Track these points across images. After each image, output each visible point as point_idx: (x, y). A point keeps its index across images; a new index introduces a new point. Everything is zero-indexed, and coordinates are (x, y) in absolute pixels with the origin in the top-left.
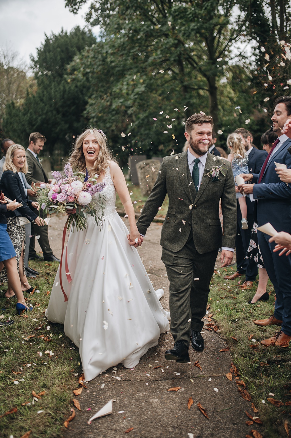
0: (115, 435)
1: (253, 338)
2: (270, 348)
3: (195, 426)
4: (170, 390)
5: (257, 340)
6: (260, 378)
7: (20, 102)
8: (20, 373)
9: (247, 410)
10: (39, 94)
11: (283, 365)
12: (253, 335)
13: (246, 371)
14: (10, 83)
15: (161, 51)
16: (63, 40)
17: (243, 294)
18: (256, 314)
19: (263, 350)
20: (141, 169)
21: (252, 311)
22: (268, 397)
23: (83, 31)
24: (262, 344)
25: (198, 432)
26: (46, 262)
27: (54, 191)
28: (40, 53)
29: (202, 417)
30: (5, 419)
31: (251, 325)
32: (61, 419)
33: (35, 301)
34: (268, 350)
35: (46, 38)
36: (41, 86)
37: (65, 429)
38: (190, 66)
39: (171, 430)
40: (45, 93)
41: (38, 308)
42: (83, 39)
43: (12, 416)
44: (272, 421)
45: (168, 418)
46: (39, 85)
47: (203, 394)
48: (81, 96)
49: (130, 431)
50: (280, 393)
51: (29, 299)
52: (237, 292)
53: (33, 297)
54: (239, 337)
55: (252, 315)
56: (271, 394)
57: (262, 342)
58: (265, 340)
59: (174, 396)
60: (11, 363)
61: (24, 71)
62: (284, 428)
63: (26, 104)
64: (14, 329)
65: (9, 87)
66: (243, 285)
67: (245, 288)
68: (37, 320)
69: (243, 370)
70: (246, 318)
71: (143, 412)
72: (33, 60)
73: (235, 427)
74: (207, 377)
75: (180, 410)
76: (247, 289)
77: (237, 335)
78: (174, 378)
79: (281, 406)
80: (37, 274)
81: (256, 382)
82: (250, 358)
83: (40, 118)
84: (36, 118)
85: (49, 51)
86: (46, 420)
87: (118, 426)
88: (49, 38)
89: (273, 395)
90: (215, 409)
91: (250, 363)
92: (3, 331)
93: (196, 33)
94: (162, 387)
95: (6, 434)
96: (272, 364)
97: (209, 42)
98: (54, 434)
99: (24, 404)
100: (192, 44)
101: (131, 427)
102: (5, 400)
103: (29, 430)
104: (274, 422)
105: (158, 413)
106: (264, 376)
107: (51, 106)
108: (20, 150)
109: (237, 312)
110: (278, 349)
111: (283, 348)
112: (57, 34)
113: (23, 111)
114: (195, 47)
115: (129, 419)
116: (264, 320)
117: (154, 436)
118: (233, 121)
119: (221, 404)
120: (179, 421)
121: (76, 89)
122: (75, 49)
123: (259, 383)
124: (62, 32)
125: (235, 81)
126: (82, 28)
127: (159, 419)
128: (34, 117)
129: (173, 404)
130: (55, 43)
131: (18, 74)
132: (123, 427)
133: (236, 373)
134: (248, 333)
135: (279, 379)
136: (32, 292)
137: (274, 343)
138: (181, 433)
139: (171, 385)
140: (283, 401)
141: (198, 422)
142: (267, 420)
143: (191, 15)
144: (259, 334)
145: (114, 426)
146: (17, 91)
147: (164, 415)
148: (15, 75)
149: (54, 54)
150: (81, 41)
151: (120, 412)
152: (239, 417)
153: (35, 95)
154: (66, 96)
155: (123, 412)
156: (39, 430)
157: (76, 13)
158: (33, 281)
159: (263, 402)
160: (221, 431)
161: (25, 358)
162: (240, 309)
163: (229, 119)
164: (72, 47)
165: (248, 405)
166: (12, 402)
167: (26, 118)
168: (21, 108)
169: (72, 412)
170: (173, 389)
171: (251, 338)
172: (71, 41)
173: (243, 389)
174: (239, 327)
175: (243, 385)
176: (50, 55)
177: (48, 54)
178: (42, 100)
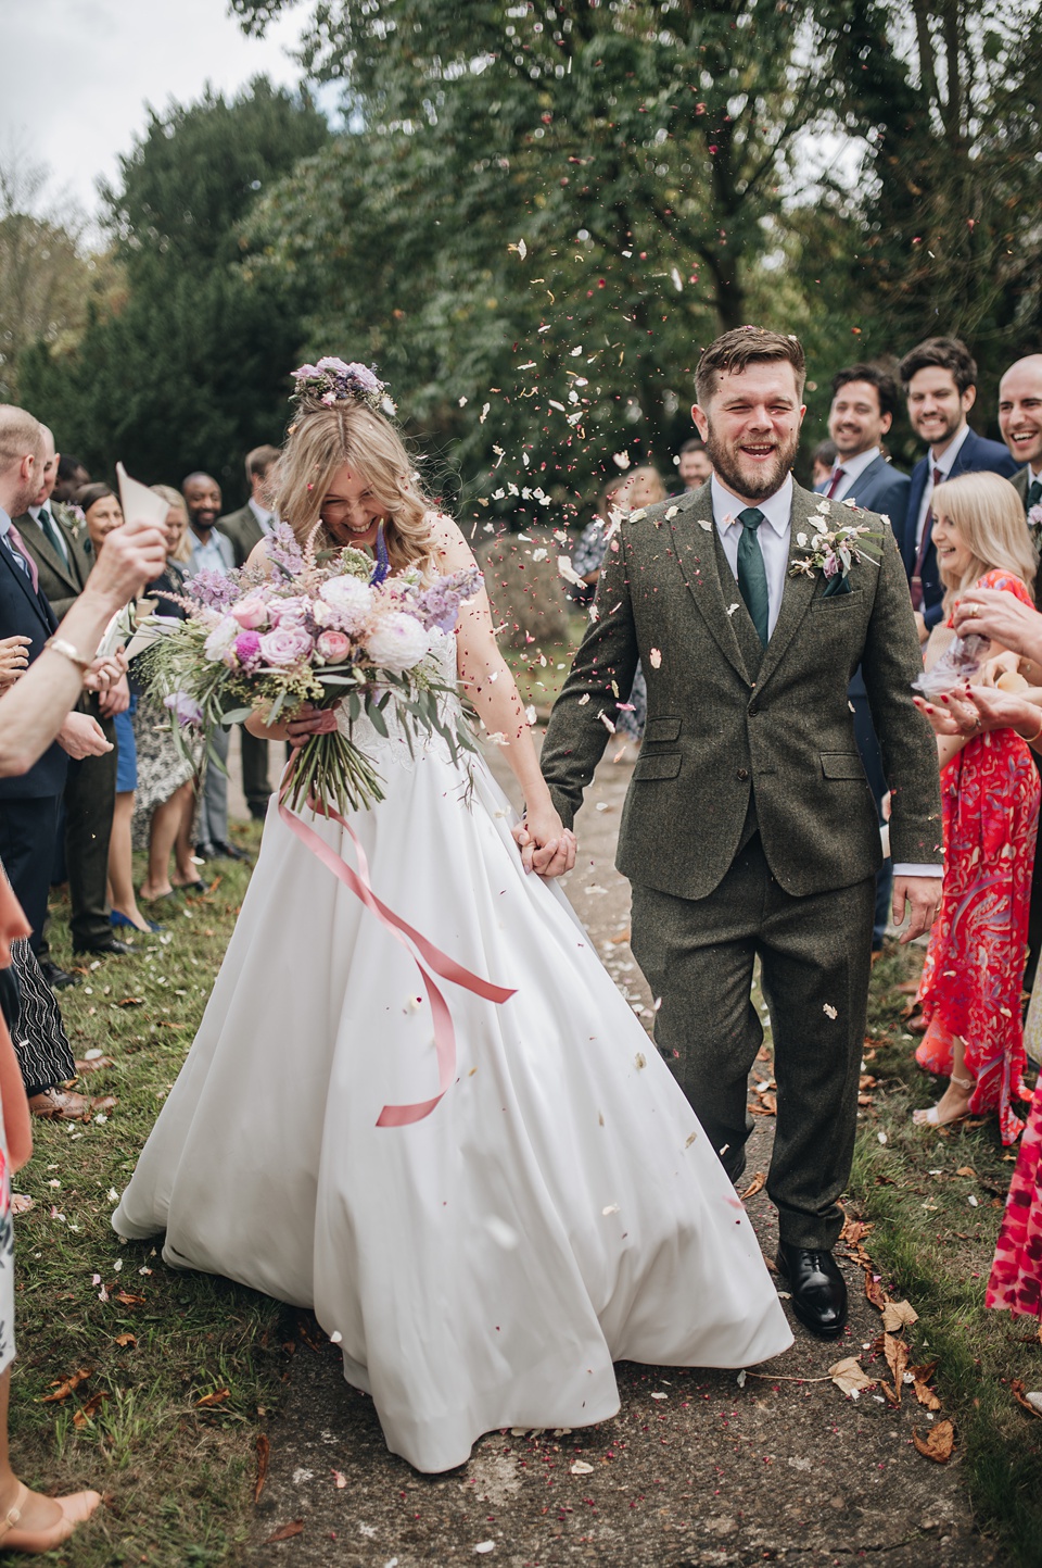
7: (63, 341)
10: (133, 314)
14: (22, 275)
16: (211, 127)
23: (280, 94)
28: (131, 173)
35: (152, 121)
36: (141, 288)
40: (154, 312)
42: (283, 120)
46: (135, 281)
48: (278, 321)
63: (88, 352)
65: (22, 288)
72: (107, 195)
83: (136, 399)
84: (123, 401)
85: (167, 166)
88: (163, 119)
107: (174, 358)
112: (188, 106)
113: (76, 374)
121: (263, 298)
122: (255, 157)
124: (208, 97)
125: (811, 264)
126: (276, 83)
128: (117, 394)
130: (185, 137)
146: (48, 303)
149: (185, 177)
150: (276, 128)
153: (118, 316)
154: (225, 323)
157: (259, 34)
164: (246, 150)
167: (87, 402)
168: (67, 362)
172: (240, 129)
176: (168, 180)
177: (161, 176)
178: (142, 338)
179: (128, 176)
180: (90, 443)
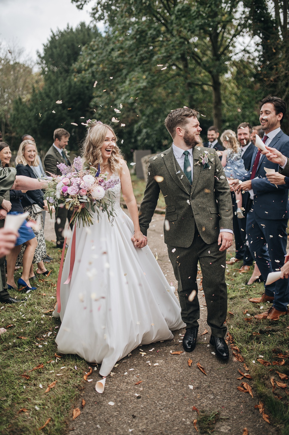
0: (126, 386)
1: (247, 312)
2: (263, 321)
3: (195, 380)
4: (173, 353)
5: (252, 315)
6: (252, 344)
7: (26, 97)
8: (43, 339)
9: (240, 369)
10: (45, 89)
11: (273, 334)
12: (247, 310)
13: (240, 339)
14: (16, 79)
15: (166, 49)
16: (68, 36)
17: (240, 277)
18: (251, 293)
19: (256, 322)
20: (147, 163)
21: (248, 291)
22: (258, 358)
23: (88, 27)
24: (256, 318)
25: (197, 384)
26: (59, 249)
27: (64, 183)
28: (47, 49)
29: (201, 374)
30: (33, 372)
31: (247, 302)
32: (81, 373)
33: (51, 282)
34: (260, 322)
35: (52, 35)
36: (48, 82)
37: (85, 381)
38: (194, 62)
39: (175, 383)
40: (52, 88)
41: (54, 287)
42: (88, 34)
43: (39, 370)
44: (260, 376)
45: (172, 374)
46: (46, 80)
47: (202, 357)
48: (86, 92)
49: (139, 384)
50: (268, 355)
51: (45, 280)
52: (235, 274)
53: (49, 279)
54: (235, 312)
55: (248, 294)
56: (260, 356)
57: (256, 316)
58: (258, 315)
59: (177, 358)
60: (35, 331)
61: (31, 67)
62: (270, 382)
63: (33, 100)
64: (34, 304)
65: (16, 83)
66: (241, 269)
67: (242, 272)
68: (54, 298)
69: (237, 338)
70: (242, 297)
71: (150, 369)
72: (39, 56)
73: (229, 381)
74: (206, 344)
75: (182, 368)
76: (244, 272)
77: (234, 311)
78: (177, 345)
79: (269, 365)
80: (51, 259)
81: (248, 347)
82: (244, 329)
83: (46, 113)
85: (56, 47)
86: (68, 374)
87: (129, 380)
88: (55, 34)
89: (263, 357)
90: (212, 368)
91: (243, 332)
92: (25, 306)
93: (200, 29)
94: (166, 351)
95: (35, 384)
96: (263, 334)
97: (213, 38)
98: (76, 384)
99: (49, 362)
100: (197, 39)
101: (140, 380)
102: (32, 359)
103: (55, 381)
104: (262, 377)
105: (163, 370)
106: (256, 343)
108: (30, 145)
109: (234, 291)
110: (270, 322)
111: (274, 321)
112: (62, 30)
113: (29, 106)
114: (199, 42)
115: (139, 374)
116: (258, 298)
117: (160, 387)
118: (236, 117)
119: (217, 364)
120: (181, 376)
121: (82, 85)
123: (251, 348)
124: (68, 28)
125: (239, 76)
126: (87, 24)
127: (164, 375)
129: (176, 364)
130: (61, 39)
131: (24, 70)
132: (133, 381)
133: (232, 341)
134: (244, 309)
135: (269, 345)
136: (48, 275)
137: (266, 317)
138: (183, 385)
139: (174, 350)
140: (270, 362)
141: (197, 377)
142: (256, 375)
143: (195, 14)
144: (253, 309)
145: (126, 380)
146: (23, 86)
147: (168, 372)
148: (22, 70)
149: (61, 50)
150: (87, 37)
151: (130, 370)
152: (233, 374)
153: (41, 90)
154: (71, 92)
155: (133, 369)
156: (63, 381)
157: (82, 9)
158: (49, 266)
159: (254, 362)
160: (216, 384)
161: (47, 327)
162: (238, 289)
163: (232, 115)
164: (78, 43)
165: (241, 365)
166: (38, 361)
167: (32, 114)
168: (27, 103)
169: (90, 369)
170: (176, 353)
171: (245, 312)
172: (76, 37)
173: (237, 353)
174: (236, 304)
175: (237, 350)
176: (56, 51)
177: (54, 50)
178: (48, 96)
179: (45, 50)
180: (33, 126)
